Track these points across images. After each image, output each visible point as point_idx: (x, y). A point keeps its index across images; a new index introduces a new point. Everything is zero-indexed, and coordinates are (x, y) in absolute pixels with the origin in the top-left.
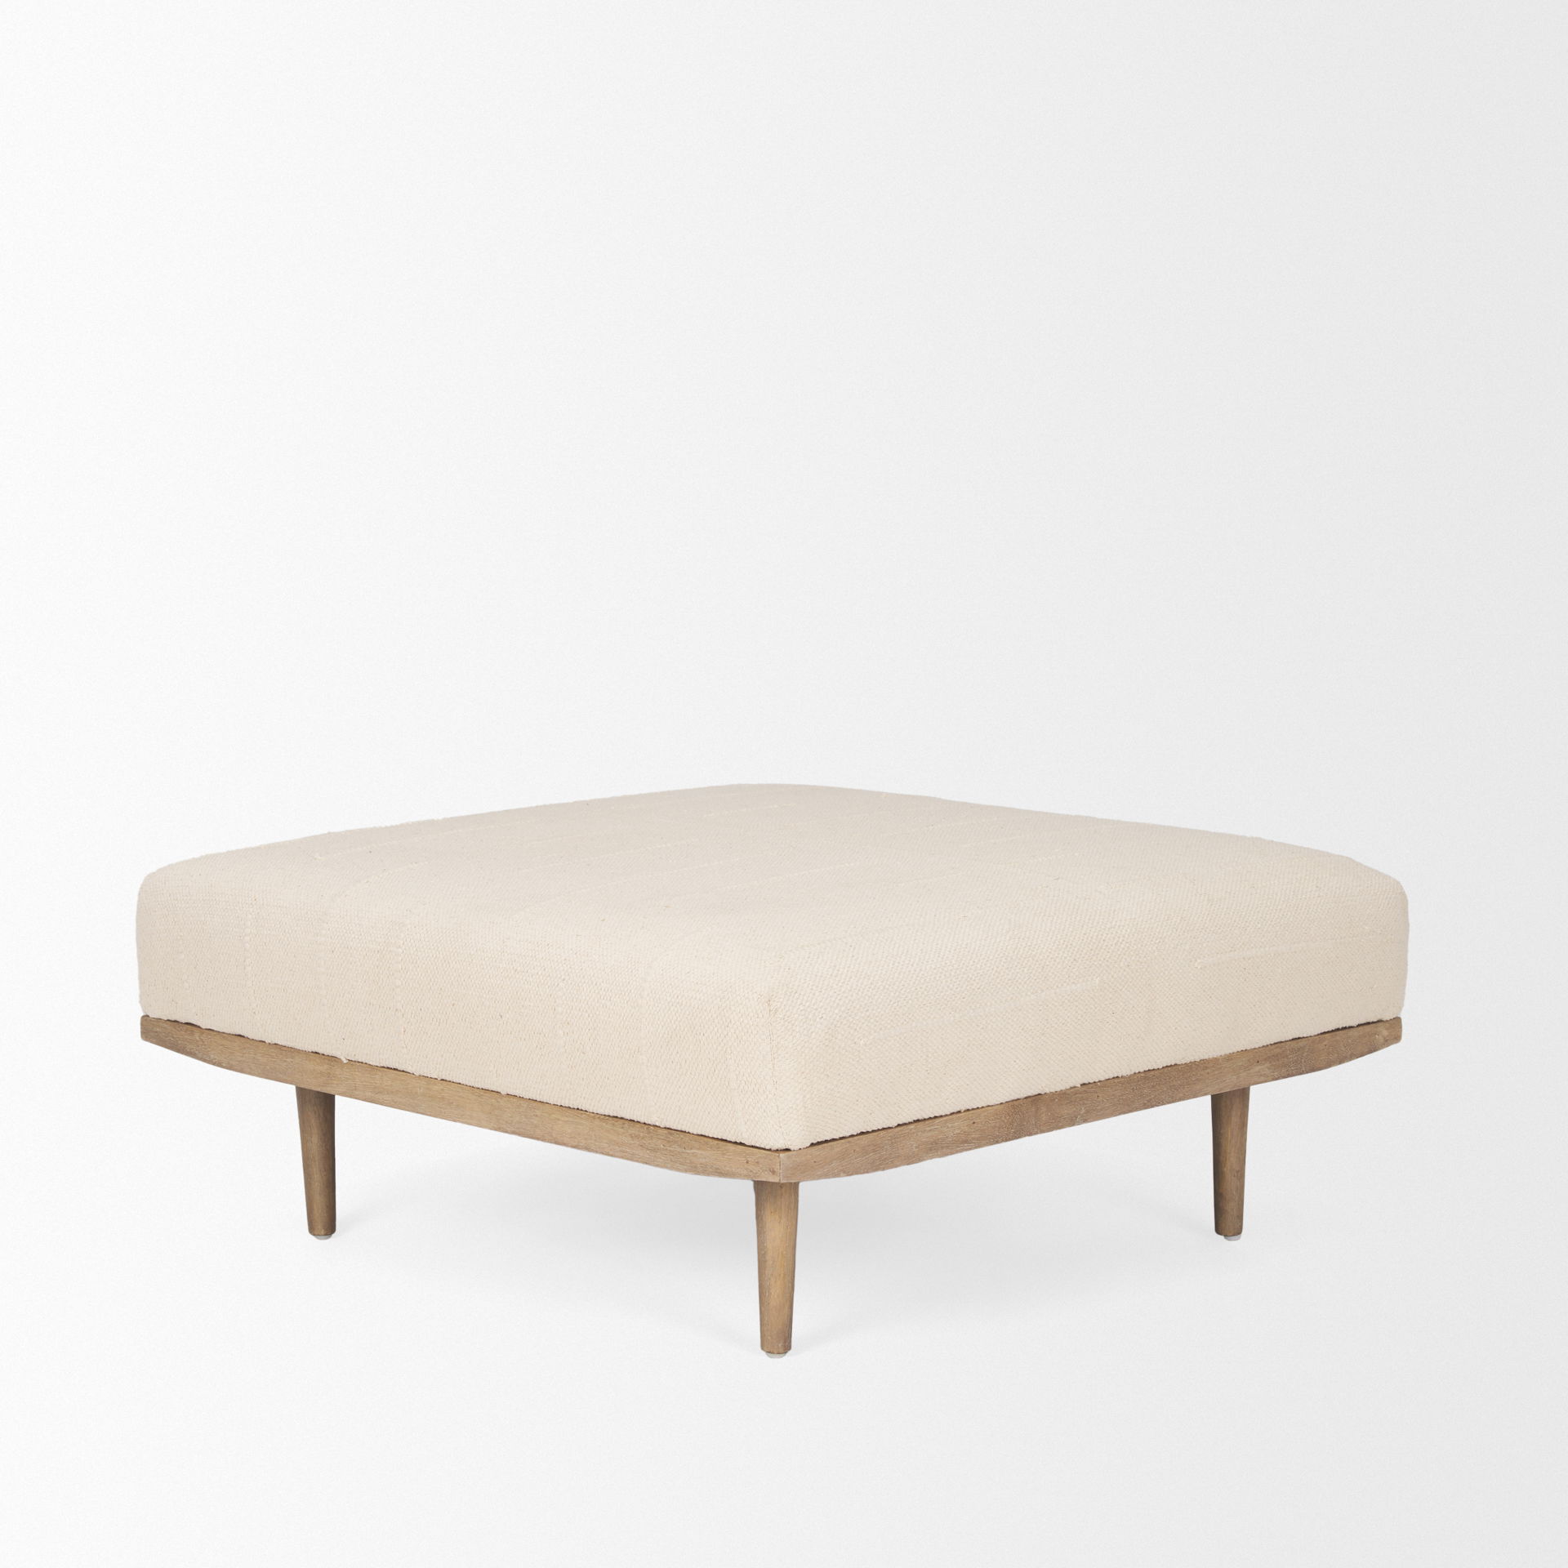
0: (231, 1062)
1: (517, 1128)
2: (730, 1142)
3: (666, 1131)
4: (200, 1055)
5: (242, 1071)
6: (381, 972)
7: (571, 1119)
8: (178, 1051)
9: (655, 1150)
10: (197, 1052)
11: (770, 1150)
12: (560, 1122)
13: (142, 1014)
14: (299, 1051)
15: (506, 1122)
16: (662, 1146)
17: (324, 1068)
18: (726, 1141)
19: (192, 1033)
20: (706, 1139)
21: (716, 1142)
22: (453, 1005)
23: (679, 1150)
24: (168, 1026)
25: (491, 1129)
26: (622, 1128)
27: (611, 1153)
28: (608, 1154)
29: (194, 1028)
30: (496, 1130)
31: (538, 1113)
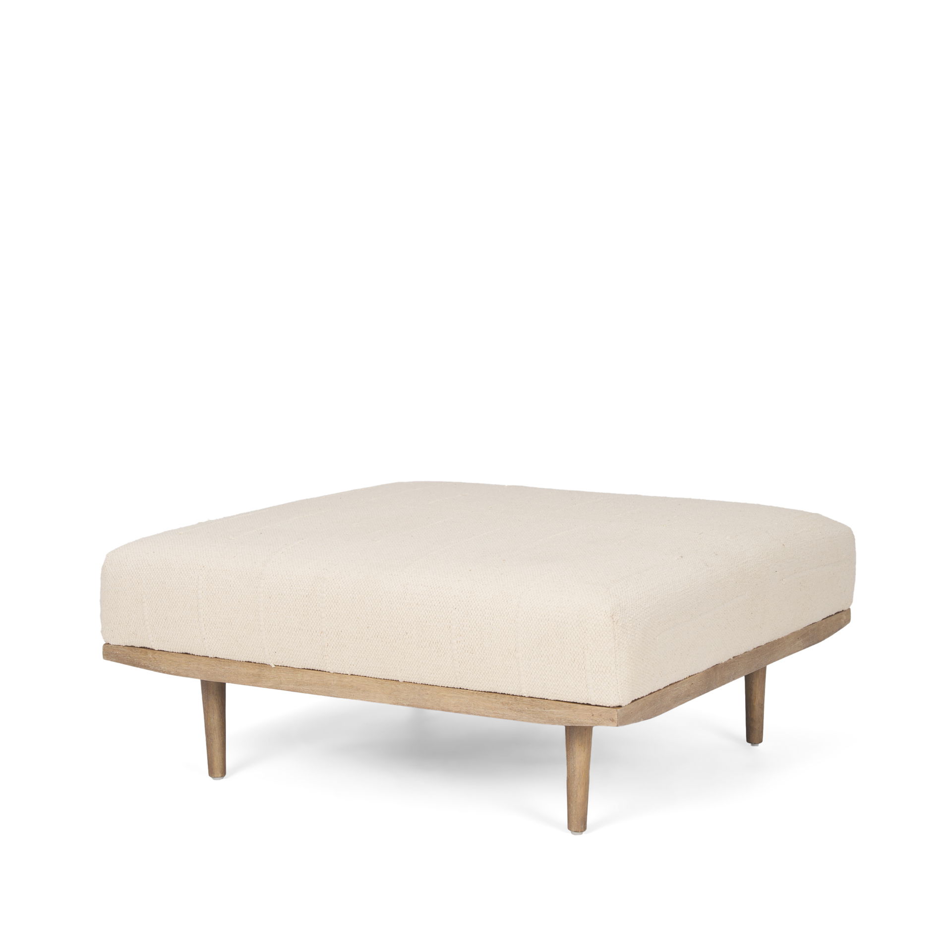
0: (178, 671)
1: (412, 702)
2: (580, 703)
3: (530, 699)
4: (152, 667)
5: (187, 676)
6: (309, 609)
7: (456, 695)
8: (134, 665)
9: (521, 711)
10: (150, 665)
11: (609, 707)
12: (446, 697)
13: (105, 643)
14: (235, 661)
15: (403, 699)
16: (526, 708)
17: (256, 671)
18: (576, 703)
19: (146, 654)
20: (560, 702)
21: (569, 704)
22: (368, 627)
23: (539, 710)
24: (126, 650)
25: (391, 704)
26: (495, 698)
27: (486, 714)
28: (484, 715)
29: (147, 650)
30: (395, 704)
31: (428, 692)
